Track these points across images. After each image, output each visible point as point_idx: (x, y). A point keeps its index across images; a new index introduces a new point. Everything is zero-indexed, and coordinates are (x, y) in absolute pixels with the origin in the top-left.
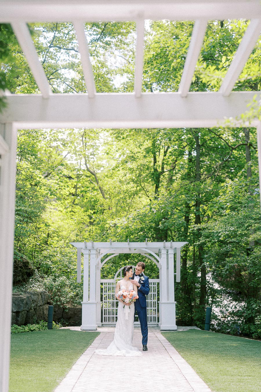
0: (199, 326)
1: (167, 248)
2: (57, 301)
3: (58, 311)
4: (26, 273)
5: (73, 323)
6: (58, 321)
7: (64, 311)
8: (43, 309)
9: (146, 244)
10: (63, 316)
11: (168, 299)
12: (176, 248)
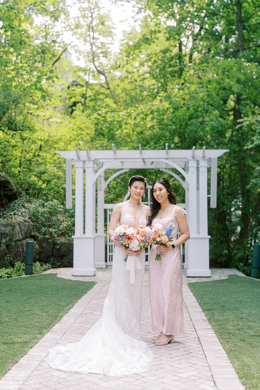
0: (242, 268)
1: (198, 159)
2: (45, 234)
3: (46, 247)
4: (6, 196)
5: (67, 262)
6: (44, 261)
7: (54, 247)
8: (22, 245)
9: (167, 153)
10: (54, 253)
11: (198, 233)
12: (211, 158)
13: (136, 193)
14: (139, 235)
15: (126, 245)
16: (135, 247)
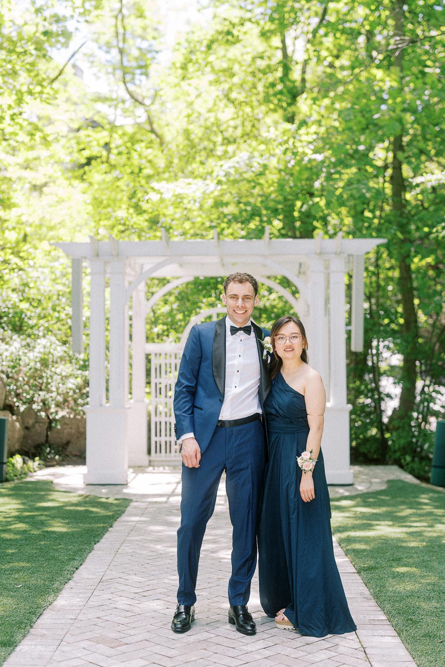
0: (410, 466)
1: (327, 256)
3: (34, 426)
6: (30, 452)
7: (50, 428)
9: (268, 244)
10: (50, 438)
12: (352, 255)
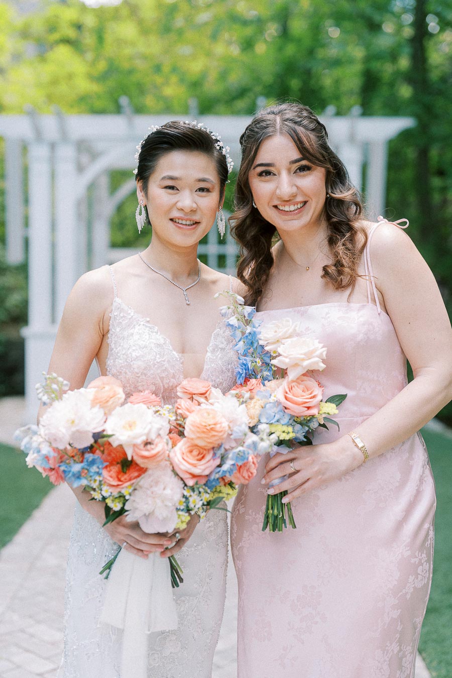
13: (175, 214)
14: (182, 445)
15: (109, 502)
16: (161, 513)
